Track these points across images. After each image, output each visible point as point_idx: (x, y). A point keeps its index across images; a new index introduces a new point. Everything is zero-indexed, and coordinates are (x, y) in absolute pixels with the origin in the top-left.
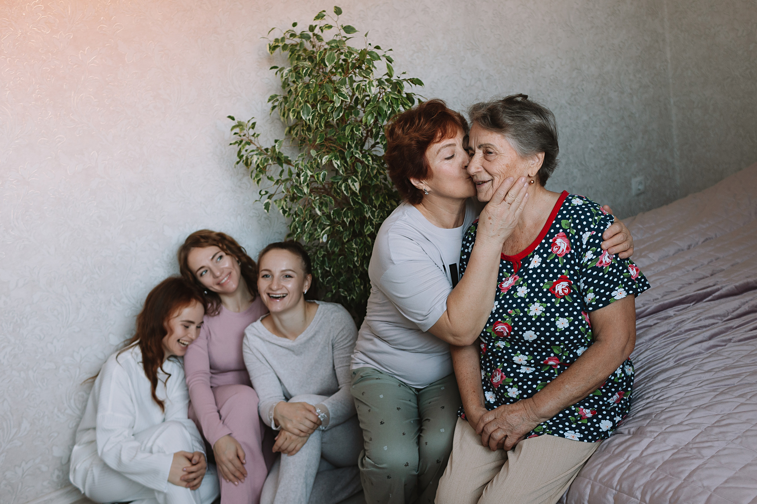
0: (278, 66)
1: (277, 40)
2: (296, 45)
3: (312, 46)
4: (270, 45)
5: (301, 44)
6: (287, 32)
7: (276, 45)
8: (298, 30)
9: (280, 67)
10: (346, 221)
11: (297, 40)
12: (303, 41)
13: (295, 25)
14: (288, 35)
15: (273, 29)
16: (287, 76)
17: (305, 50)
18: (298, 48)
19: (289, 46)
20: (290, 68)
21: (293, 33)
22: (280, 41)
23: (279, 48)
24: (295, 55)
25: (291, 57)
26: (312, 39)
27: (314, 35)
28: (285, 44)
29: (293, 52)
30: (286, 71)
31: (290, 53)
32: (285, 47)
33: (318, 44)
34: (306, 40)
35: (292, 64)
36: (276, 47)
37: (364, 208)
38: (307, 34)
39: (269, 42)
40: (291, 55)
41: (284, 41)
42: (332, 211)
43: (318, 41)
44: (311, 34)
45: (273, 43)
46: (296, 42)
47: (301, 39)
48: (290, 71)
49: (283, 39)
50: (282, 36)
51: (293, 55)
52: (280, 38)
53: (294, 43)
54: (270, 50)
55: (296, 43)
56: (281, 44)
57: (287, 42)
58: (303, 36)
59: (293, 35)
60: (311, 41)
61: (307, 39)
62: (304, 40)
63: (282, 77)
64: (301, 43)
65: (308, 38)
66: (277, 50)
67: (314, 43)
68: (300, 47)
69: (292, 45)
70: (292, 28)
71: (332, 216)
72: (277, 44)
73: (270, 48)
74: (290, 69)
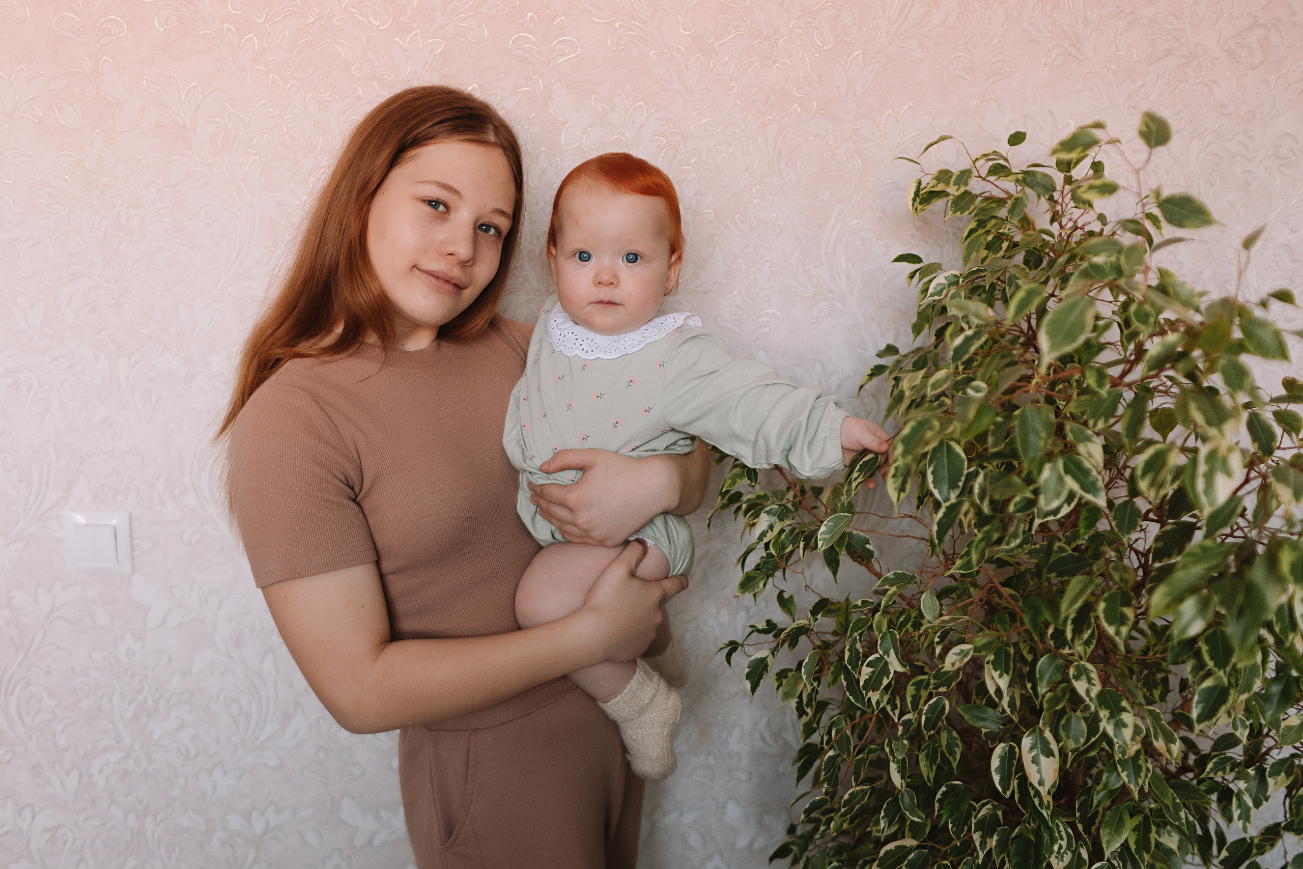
0: (922, 256)
1: (944, 176)
2: (1001, 202)
3: (1049, 216)
4: (920, 183)
5: (1018, 202)
6: (984, 155)
7: (935, 189)
8: (1019, 158)
9: (926, 262)
10: (977, 844)
11: (1009, 185)
12: (1027, 196)
13: (1017, 139)
14: (984, 167)
15: (943, 138)
16: (939, 293)
17: (1026, 223)
18: (1003, 213)
19: (979, 199)
20: (957, 273)
21: (1002, 162)
22: (953, 180)
23: (945, 200)
24: (988, 232)
25: (973, 236)
26: (1056, 195)
27: (1068, 180)
28: (966, 193)
29: (981, 224)
30: (940, 279)
31: (973, 225)
32: (963, 201)
33: (1073, 213)
34: (1039, 197)
35: (966, 259)
36: (933, 195)
37: (1053, 840)
38: (1045, 175)
39: (919, 175)
40: (972, 231)
41: (966, 184)
42: (943, 789)
43: (1072, 204)
44: (1058, 178)
45: (928, 182)
46: (1006, 192)
47: (1019, 188)
48: (954, 282)
49: (964, 176)
50: (965, 165)
51: (980, 231)
52: (956, 170)
53: (997, 193)
54: (914, 200)
55: (1003, 195)
56: (953, 190)
57: (976, 186)
58: (1029, 178)
59: (999, 170)
60: (1051, 199)
61: (1039, 190)
62: (1028, 191)
63: (925, 291)
64: (1017, 199)
65: (1047, 188)
66: (938, 204)
67: (1059, 208)
68: (1011, 211)
69: (991, 199)
70: (1004, 148)
71: (937, 805)
72: (941, 187)
73: (917, 194)
74: (956, 276)
